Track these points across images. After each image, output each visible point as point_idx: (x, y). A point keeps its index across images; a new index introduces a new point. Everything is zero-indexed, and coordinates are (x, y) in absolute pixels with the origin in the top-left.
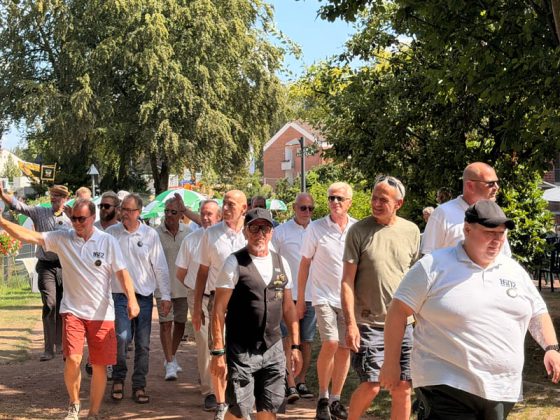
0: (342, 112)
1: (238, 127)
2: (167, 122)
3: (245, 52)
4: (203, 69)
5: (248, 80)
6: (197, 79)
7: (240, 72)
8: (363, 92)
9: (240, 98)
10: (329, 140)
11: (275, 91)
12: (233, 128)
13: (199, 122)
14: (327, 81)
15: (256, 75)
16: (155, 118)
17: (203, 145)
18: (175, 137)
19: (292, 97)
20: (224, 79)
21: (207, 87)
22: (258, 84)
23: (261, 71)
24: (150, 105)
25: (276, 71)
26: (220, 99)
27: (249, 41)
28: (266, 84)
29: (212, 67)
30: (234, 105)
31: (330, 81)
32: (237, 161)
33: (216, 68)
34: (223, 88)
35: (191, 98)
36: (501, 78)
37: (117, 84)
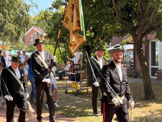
0: (50, 25)
1: (17, 28)
3: (19, 6)
4: (6, 11)
5: (20, 14)
6: (4, 14)
7: (18, 12)
8: (57, 19)
9: (17, 20)
10: (46, 33)
11: (28, 18)
12: (16, 29)
13: (5, 27)
14: (46, 15)
15: (23, 13)
17: (6, 34)
19: (34, 20)
20: (13, 14)
21: (7, 16)
22: (23, 16)
23: (24, 12)
25: (29, 12)
26: (12, 20)
27: (20, 3)
28: (26, 16)
29: (9, 10)
30: (16, 22)
31: (47, 15)
32: (17, 39)
33: (10, 11)
34: (12, 17)
35: (3, 19)
36: (97, 16)
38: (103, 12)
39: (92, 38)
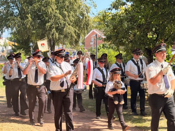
0: (109, 26)
1: (77, 31)
2: (54, 29)
3: (79, 7)
4: (66, 12)
5: (80, 16)
6: (64, 16)
7: (78, 14)
8: (116, 20)
9: (77, 22)
10: (105, 35)
11: (88, 20)
12: (75, 31)
13: (65, 29)
14: (104, 17)
15: (83, 15)
16: (51, 28)
17: (66, 36)
18: (57, 34)
19: (94, 22)
20: (73, 16)
21: (67, 18)
22: (83, 18)
23: (84, 13)
24: (49, 24)
25: (89, 13)
26: (71, 22)
27: (80, 4)
28: (86, 17)
29: (69, 12)
30: (75, 24)
32: (77, 42)
34: (72, 19)
35: (62, 22)
36: (159, 16)
37: (39, 17)
38: (165, 12)
39: (154, 40)
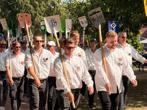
4: (37, 3)
5: (51, 6)
6: (35, 6)
7: (49, 4)
9: (49, 12)
11: (60, 10)
13: (36, 19)
15: (54, 4)
17: (37, 27)
20: (44, 6)
21: (38, 8)
22: (55, 7)
23: (56, 3)
24: (20, 14)
25: (60, 3)
26: (42, 12)
28: (57, 7)
30: (47, 14)
33: (41, 2)
34: (43, 9)
35: (33, 12)
37: (9, 7)
